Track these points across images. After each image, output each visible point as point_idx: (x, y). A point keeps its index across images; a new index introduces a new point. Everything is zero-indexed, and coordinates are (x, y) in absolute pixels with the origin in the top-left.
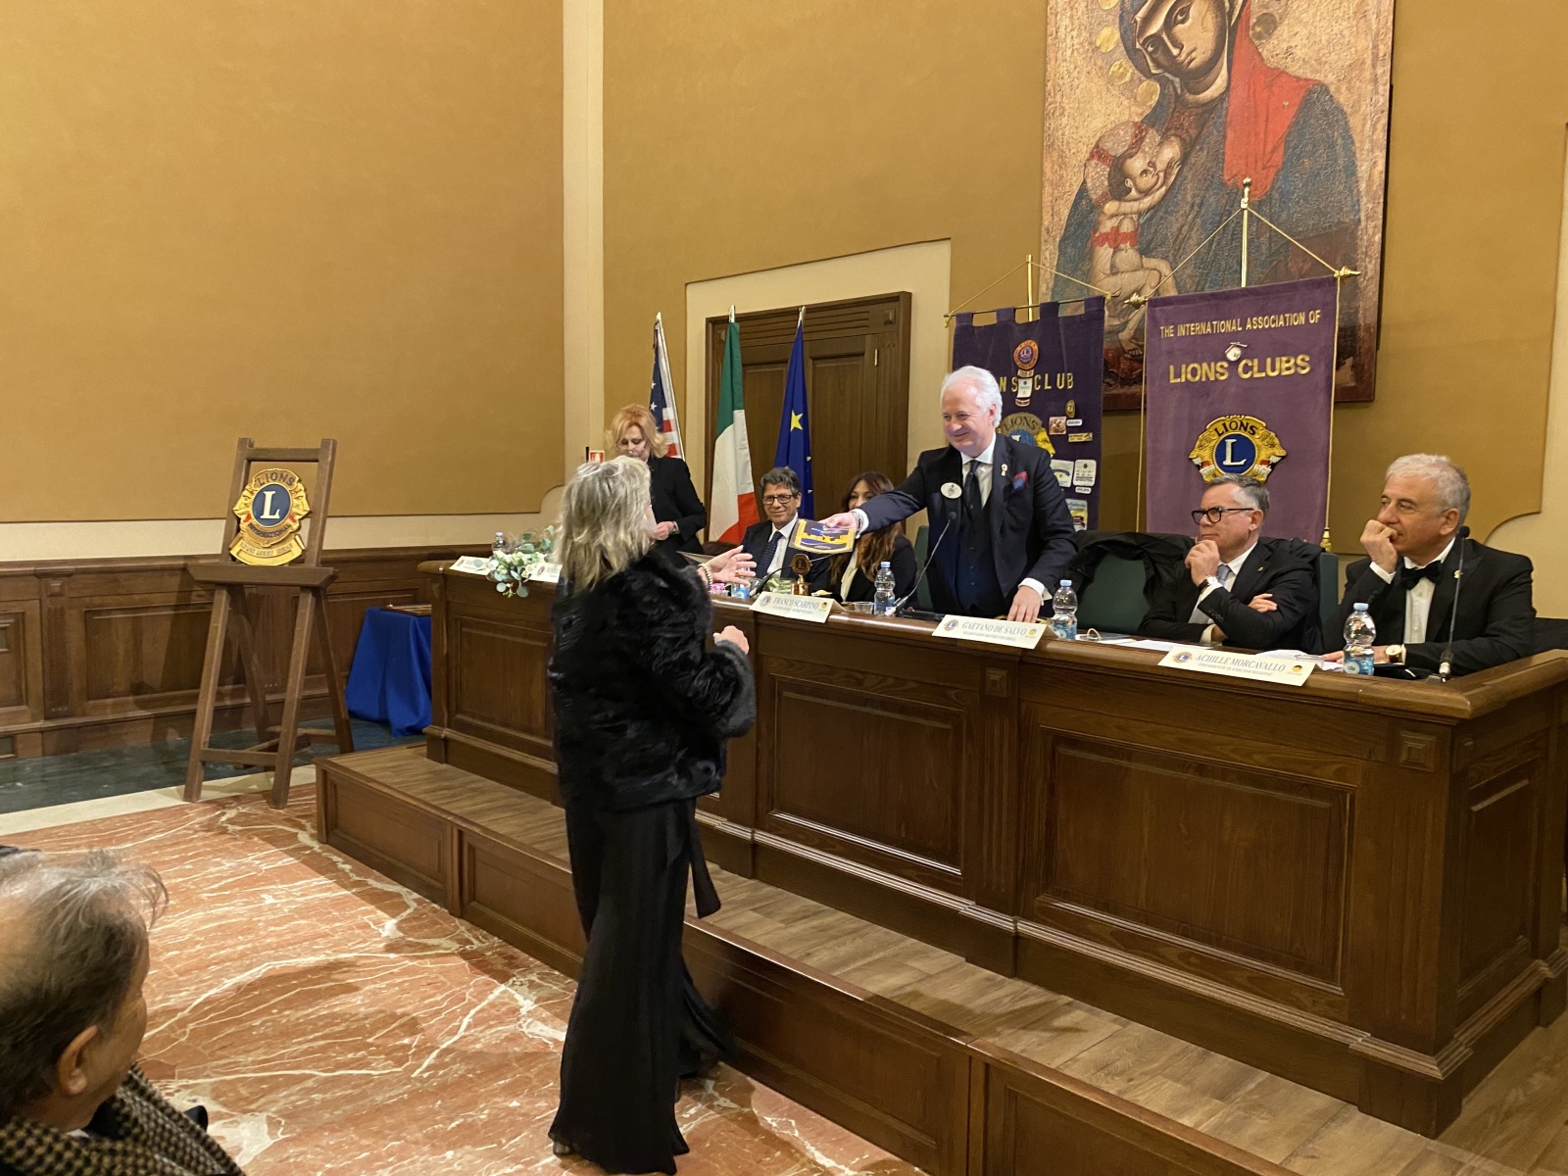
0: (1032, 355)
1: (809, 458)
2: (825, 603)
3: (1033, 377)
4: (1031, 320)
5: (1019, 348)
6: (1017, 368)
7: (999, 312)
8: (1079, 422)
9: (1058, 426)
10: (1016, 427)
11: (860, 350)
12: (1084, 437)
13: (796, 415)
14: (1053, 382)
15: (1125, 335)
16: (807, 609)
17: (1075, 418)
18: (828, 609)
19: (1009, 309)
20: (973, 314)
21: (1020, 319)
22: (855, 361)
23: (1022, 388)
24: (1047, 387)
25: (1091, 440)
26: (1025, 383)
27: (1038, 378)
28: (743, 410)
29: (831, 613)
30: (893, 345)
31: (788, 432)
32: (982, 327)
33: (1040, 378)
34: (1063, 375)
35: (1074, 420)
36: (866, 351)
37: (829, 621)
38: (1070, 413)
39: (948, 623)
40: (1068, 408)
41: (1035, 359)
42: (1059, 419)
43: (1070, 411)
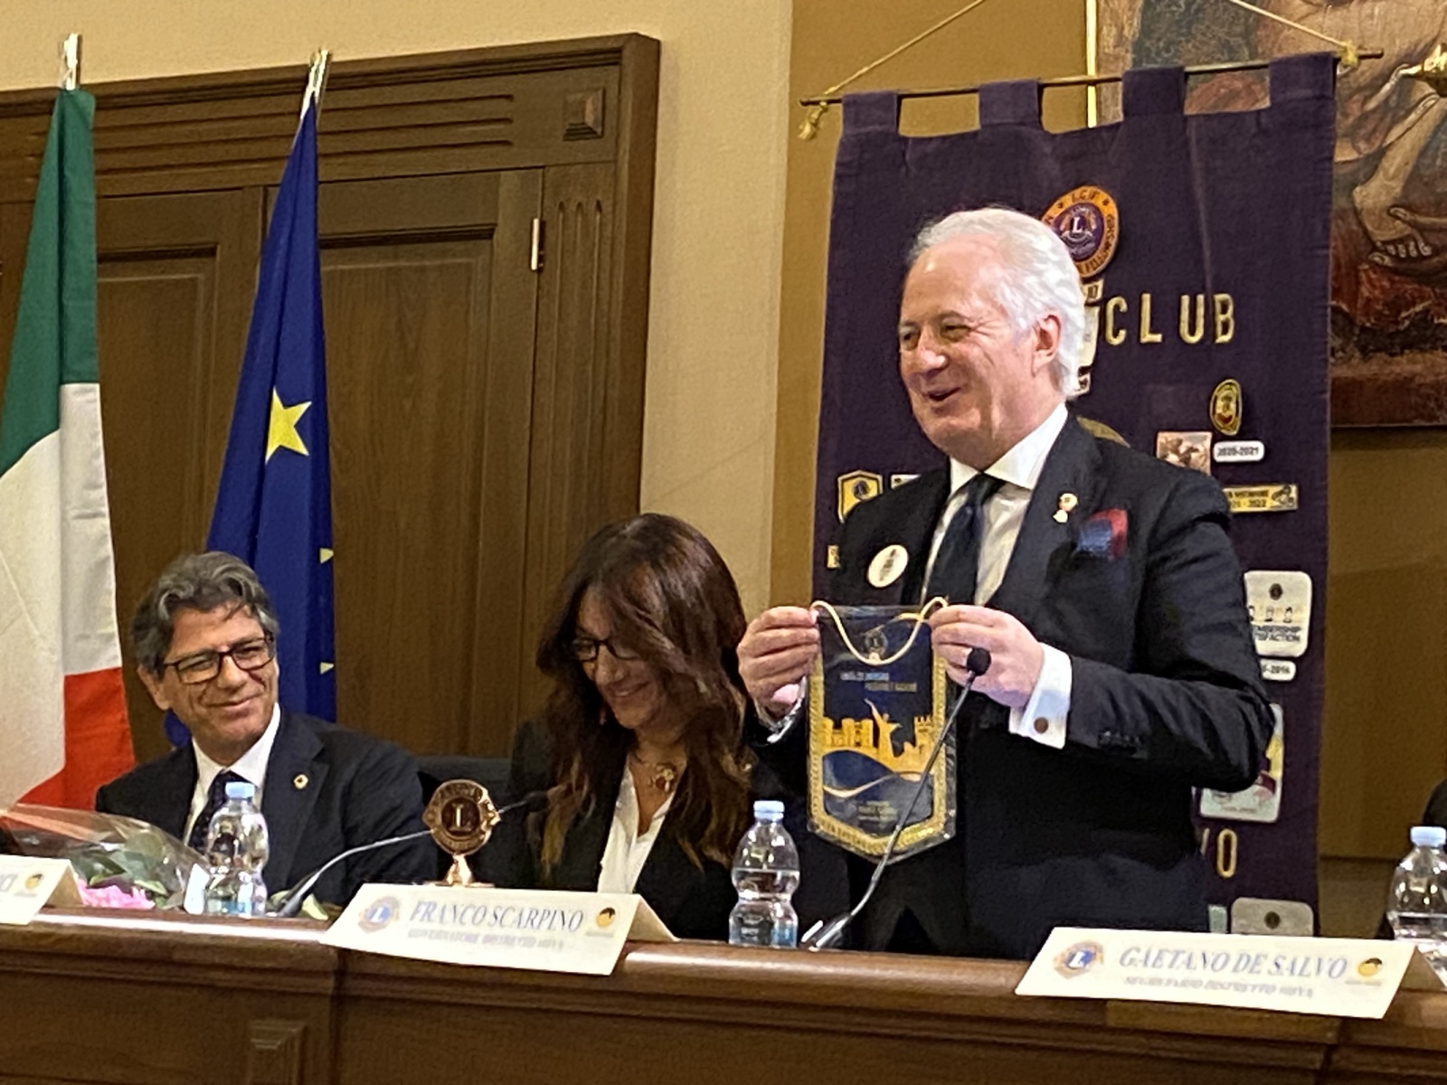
0: (1099, 232)
1: (326, 555)
2: (611, 911)
3: (1102, 304)
4: (1092, 123)
5: (1054, 212)
7: (989, 96)
8: (1255, 451)
9: (1186, 459)
11: (478, 219)
12: (1272, 498)
13: (287, 404)
14: (1166, 319)
15: (1373, 194)
16: (542, 934)
17: (1241, 436)
18: (621, 929)
19: (1018, 87)
20: (901, 97)
21: (1056, 120)
22: (459, 255)
24: (1147, 337)
25: (1295, 507)
27: (1117, 307)
28: (97, 386)
29: (628, 941)
30: (595, 203)
31: (257, 463)
32: (930, 139)
33: (1124, 307)
34: (1201, 298)
35: (1239, 445)
36: (500, 221)
37: (626, 968)
38: (1227, 420)
39: (1067, 955)
40: (1220, 404)
41: (1107, 246)
42: (1190, 439)
43: (1227, 414)
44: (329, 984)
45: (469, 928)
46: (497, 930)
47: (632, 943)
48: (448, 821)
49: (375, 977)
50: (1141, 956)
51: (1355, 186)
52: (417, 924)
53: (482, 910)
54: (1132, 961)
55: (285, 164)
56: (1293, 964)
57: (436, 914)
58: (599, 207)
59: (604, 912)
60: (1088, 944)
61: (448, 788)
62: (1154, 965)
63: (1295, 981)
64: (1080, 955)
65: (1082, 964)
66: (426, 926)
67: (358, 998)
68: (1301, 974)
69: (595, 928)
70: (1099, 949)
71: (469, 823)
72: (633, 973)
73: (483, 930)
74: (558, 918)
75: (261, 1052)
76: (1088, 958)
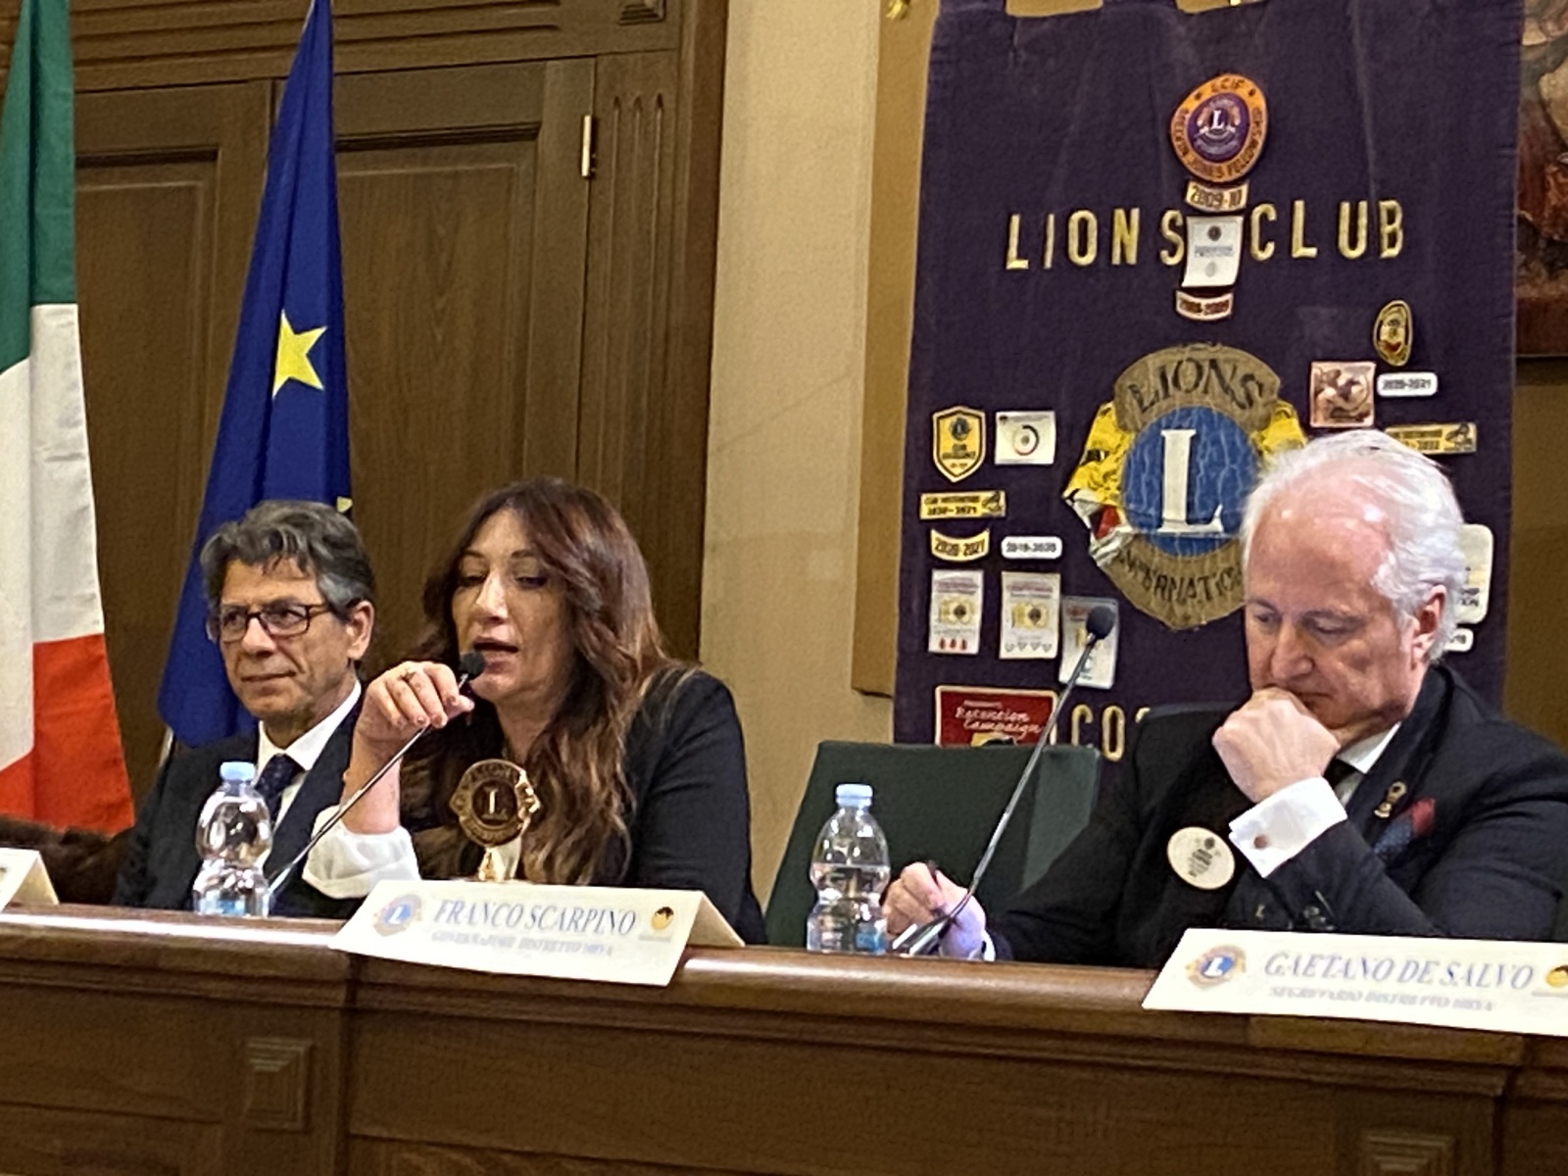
0: (1243, 130)
1: (343, 504)
2: (668, 911)
3: (1246, 213)
5: (1191, 104)
6: (1184, 177)
8: (1427, 384)
9: (1345, 394)
10: (1178, 399)
11: (521, 117)
12: (1443, 439)
13: (298, 330)
14: (1321, 231)
16: (589, 936)
18: (680, 932)
22: (496, 159)
23: (1201, 252)
24: (1300, 251)
25: (1474, 449)
26: (1215, 234)
27: (1264, 217)
28: (74, 308)
29: (687, 946)
30: (655, 98)
31: (264, 400)
32: (1044, 19)
33: (1272, 216)
34: (1363, 205)
35: (1406, 377)
36: (545, 119)
37: (686, 978)
38: (1393, 348)
39: (1203, 960)
40: (1385, 329)
41: (1254, 144)
42: (1349, 370)
43: (1394, 341)
44: (340, 996)
45: (503, 931)
46: (535, 934)
47: (693, 949)
48: (480, 807)
49: (395, 987)
50: (1291, 962)
51: (1543, 74)
52: (443, 925)
53: (518, 910)
54: (1279, 968)
55: (294, 54)
56: (1470, 972)
57: (463, 915)
58: (660, 102)
59: (660, 912)
60: (1226, 948)
61: (479, 769)
62: (1305, 973)
63: (1472, 993)
64: (1218, 961)
65: (1220, 972)
66: (452, 928)
67: (373, 1012)
68: (1479, 984)
69: (651, 931)
70: (1240, 954)
71: (504, 811)
72: (692, 984)
73: (519, 933)
74: (607, 918)
75: (260, 1074)
76: (1227, 965)
